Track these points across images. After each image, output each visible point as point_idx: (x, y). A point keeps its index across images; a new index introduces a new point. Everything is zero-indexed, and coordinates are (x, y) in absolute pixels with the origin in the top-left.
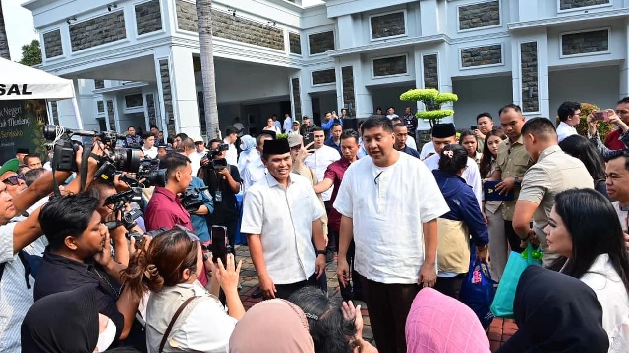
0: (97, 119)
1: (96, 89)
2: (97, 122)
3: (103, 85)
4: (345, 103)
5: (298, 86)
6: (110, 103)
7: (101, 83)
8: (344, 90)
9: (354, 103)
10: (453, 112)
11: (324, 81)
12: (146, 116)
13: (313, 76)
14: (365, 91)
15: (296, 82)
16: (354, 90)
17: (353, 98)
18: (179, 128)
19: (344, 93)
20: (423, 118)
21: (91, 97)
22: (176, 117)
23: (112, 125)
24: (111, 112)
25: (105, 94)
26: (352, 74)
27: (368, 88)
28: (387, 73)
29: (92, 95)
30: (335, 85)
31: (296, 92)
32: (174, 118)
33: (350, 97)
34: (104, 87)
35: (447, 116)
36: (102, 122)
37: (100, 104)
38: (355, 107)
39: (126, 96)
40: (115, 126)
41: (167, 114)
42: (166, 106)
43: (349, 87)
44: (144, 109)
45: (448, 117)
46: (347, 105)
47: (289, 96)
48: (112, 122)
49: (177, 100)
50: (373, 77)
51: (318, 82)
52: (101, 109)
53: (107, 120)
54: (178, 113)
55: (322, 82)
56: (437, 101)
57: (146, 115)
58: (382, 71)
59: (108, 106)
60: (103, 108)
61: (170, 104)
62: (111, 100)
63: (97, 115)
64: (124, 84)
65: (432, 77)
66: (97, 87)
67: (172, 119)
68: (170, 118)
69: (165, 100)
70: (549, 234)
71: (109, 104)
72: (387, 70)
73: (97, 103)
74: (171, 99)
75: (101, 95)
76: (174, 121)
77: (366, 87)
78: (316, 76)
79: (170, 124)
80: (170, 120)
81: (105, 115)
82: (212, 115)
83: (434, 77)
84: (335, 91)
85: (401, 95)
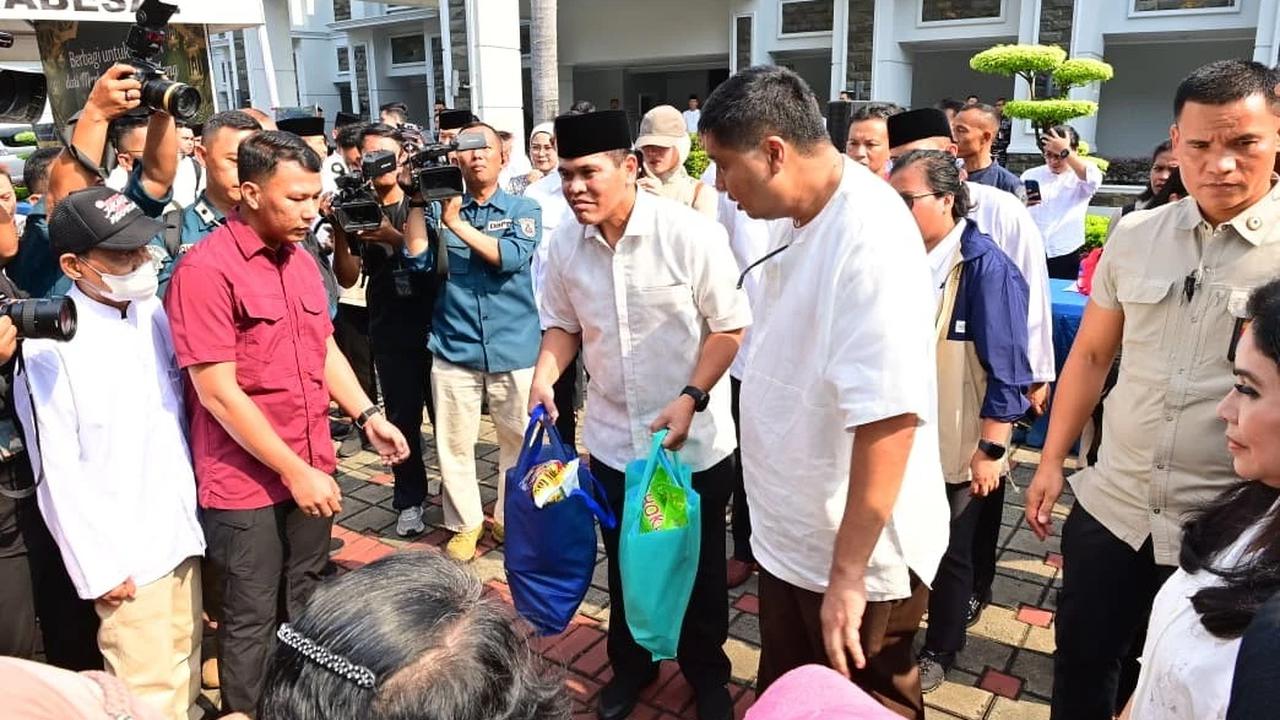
0: (337, 84)
1: (336, 20)
2: (335, 91)
3: (349, 13)
4: (849, 78)
5: (749, 34)
6: (360, 52)
7: (347, 10)
8: (850, 48)
9: (870, 80)
10: (1095, 107)
11: (809, 26)
12: (429, 84)
13: (784, 13)
14: (899, 55)
15: (745, 25)
16: (871, 51)
17: (868, 68)
18: (479, 107)
19: (848, 57)
20: (1022, 116)
21: (327, 37)
22: (473, 84)
23: (363, 98)
24: (361, 72)
25: (353, 32)
26: (872, 13)
27: (905, 47)
28: (953, 15)
29: (328, 35)
30: (831, 36)
31: (743, 48)
32: (468, 84)
33: (860, 66)
34: (350, 18)
35: (1080, 114)
36: (344, 90)
37: (343, 52)
38: (870, 89)
39: (393, 40)
40: (368, 101)
41: (456, 73)
42: (455, 57)
43: (862, 42)
44: (426, 68)
45: (1082, 117)
46: (853, 83)
47: (726, 58)
48: (363, 92)
49: (477, 46)
50: (921, 23)
51: (795, 28)
52: (343, 64)
53: (354, 87)
54: (479, 76)
55: (804, 26)
56: (1060, 78)
57: (430, 81)
58: (943, 10)
59: (356, 56)
60: (347, 64)
61: (463, 54)
62: (364, 47)
63: (337, 76)
64: (389, 12)
65: (1055, 30)
66: (338, 17)
67: (465, 86)
68: (462, 83)
69: (453, 44)
70: (1236, 423)
71: (359, 55)
72: (954, 9)
73: (336, 51)
74: (465, 43)
75: (345, 35)
76: (468, 90)
77: (901, 44)
78: (792, 14)
79: (460, 96)
80: (461, 89)
81: (351, 77)
82: (545, 80)
83: (1063, 30)
84: (829, 52)
85: (973, 57)
